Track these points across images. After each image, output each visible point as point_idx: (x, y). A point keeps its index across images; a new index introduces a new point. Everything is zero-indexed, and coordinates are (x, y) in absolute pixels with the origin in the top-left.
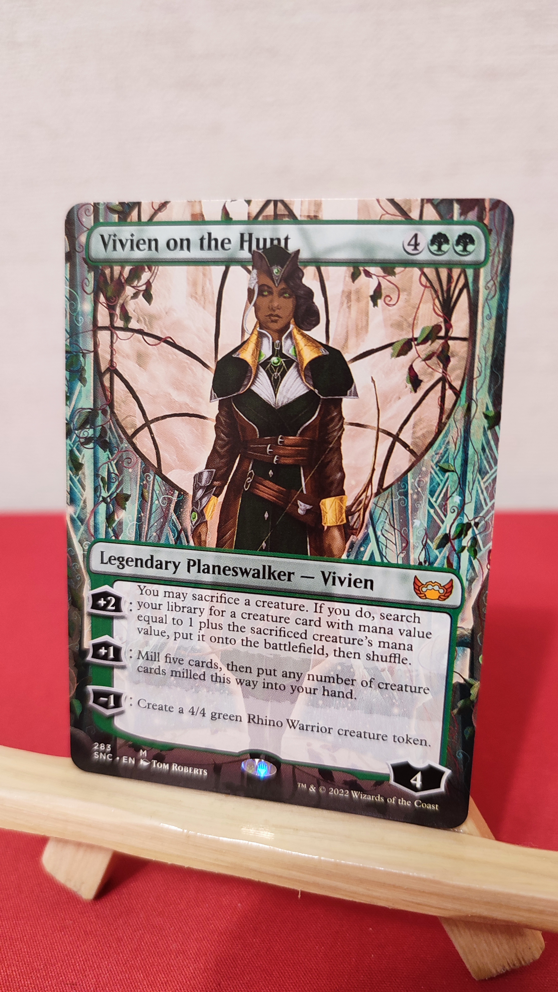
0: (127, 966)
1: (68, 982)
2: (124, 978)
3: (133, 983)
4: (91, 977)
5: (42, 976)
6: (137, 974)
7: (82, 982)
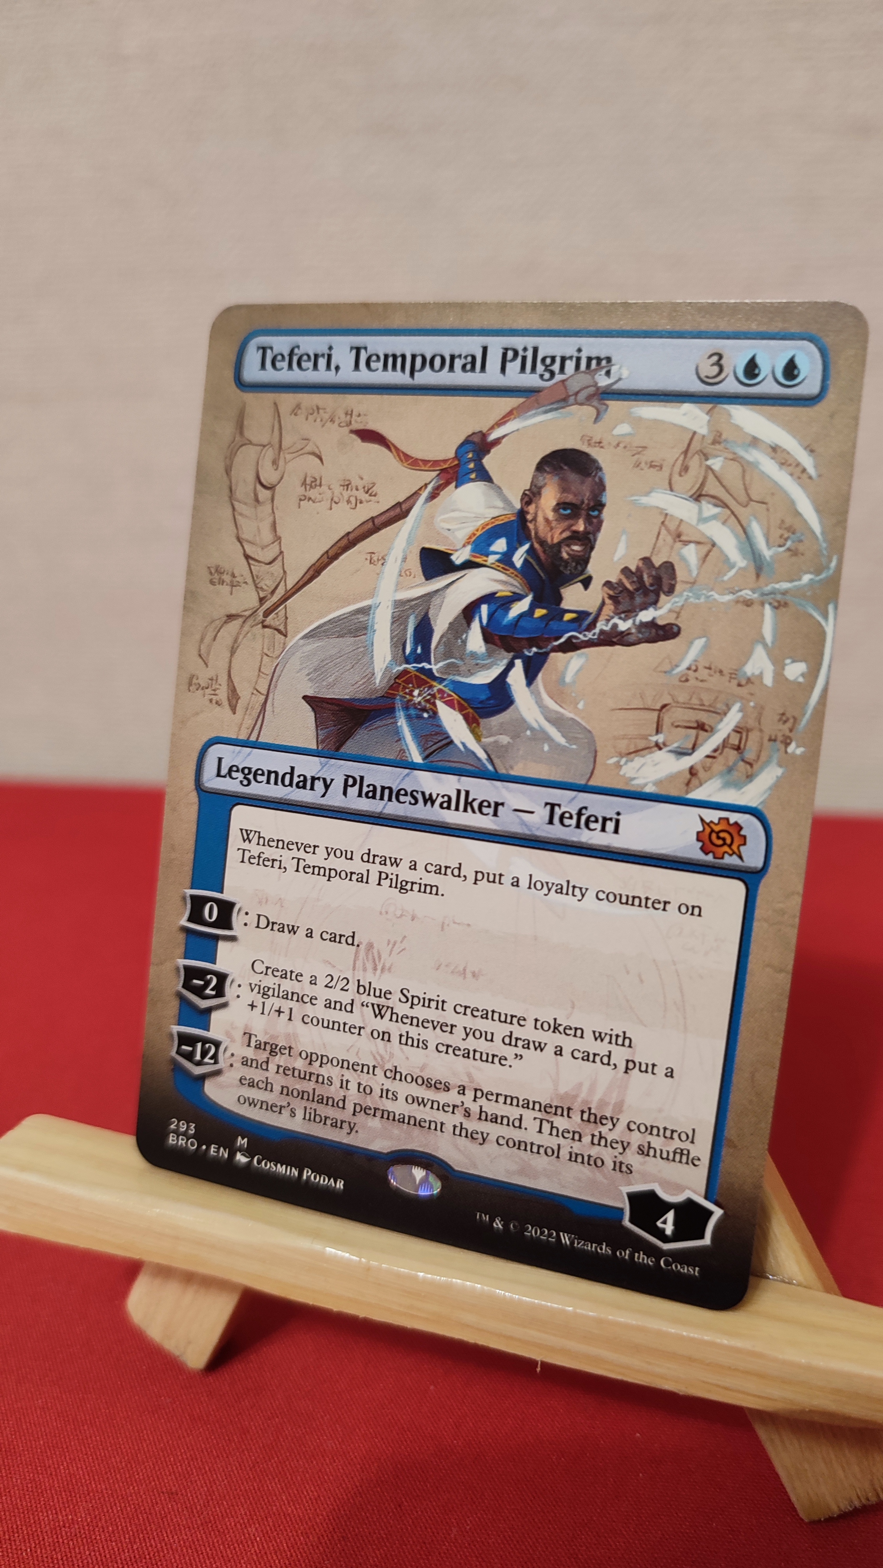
0: (256, 1471)
1: (164, 1489)
2: (252, 1488)
3: (265, 1497)
4: (199, 1484)
5: (124, 1479)
6: (271, 1483)
7: (186, 1491)
